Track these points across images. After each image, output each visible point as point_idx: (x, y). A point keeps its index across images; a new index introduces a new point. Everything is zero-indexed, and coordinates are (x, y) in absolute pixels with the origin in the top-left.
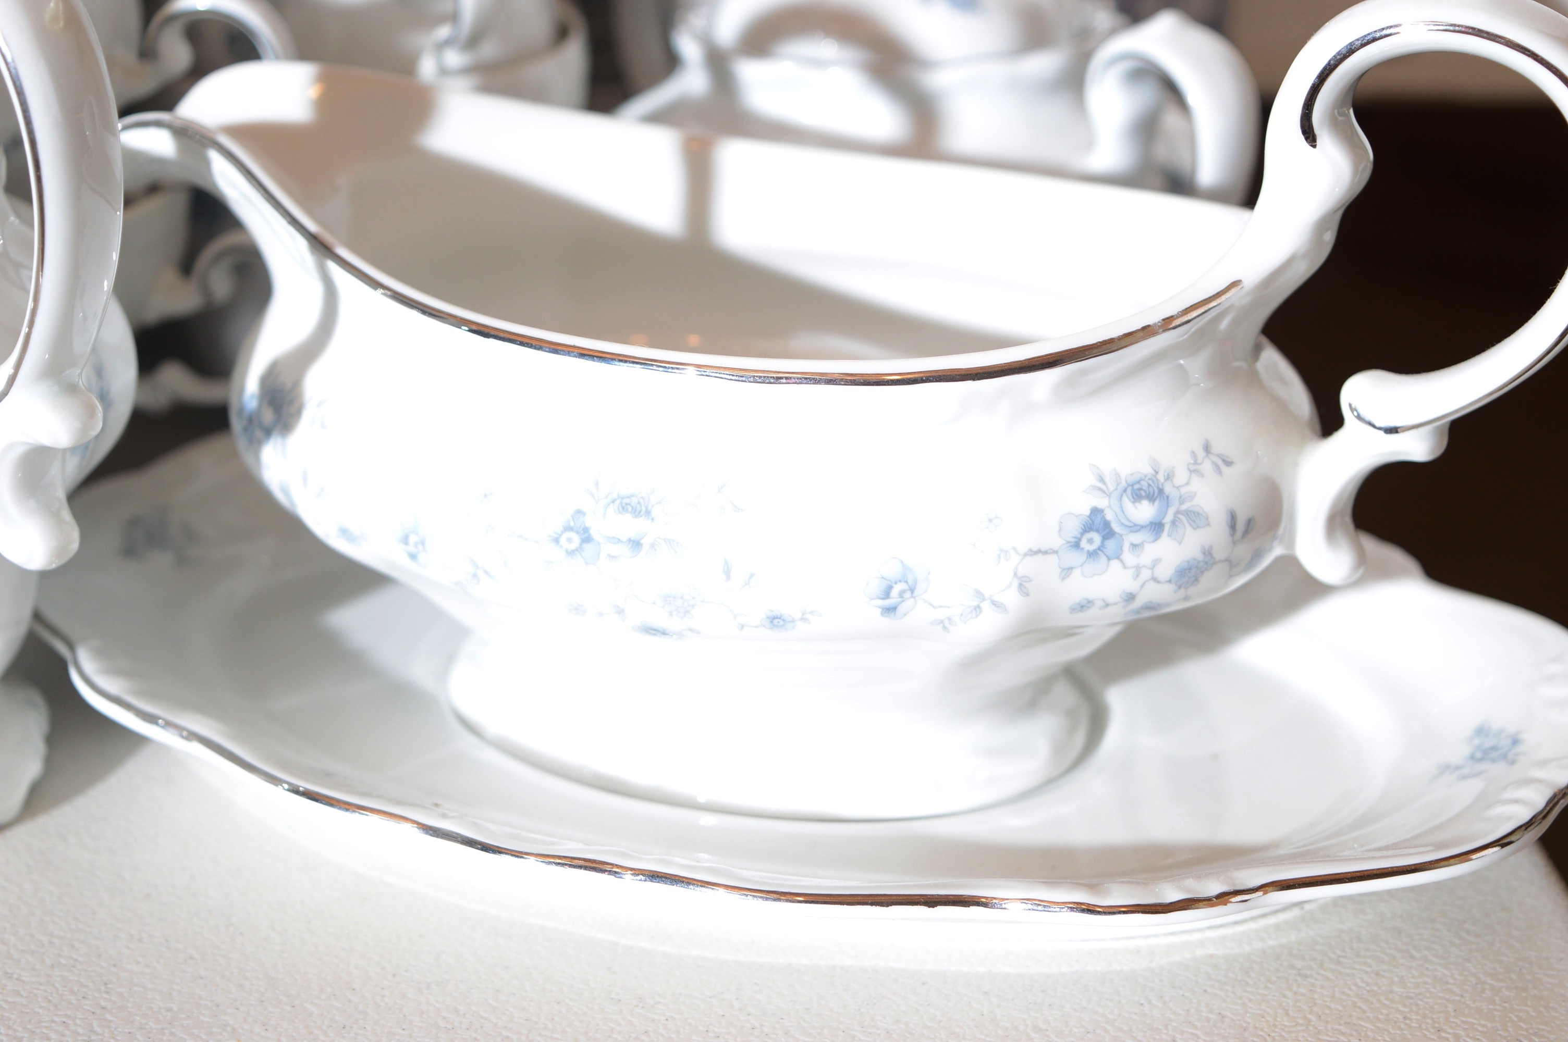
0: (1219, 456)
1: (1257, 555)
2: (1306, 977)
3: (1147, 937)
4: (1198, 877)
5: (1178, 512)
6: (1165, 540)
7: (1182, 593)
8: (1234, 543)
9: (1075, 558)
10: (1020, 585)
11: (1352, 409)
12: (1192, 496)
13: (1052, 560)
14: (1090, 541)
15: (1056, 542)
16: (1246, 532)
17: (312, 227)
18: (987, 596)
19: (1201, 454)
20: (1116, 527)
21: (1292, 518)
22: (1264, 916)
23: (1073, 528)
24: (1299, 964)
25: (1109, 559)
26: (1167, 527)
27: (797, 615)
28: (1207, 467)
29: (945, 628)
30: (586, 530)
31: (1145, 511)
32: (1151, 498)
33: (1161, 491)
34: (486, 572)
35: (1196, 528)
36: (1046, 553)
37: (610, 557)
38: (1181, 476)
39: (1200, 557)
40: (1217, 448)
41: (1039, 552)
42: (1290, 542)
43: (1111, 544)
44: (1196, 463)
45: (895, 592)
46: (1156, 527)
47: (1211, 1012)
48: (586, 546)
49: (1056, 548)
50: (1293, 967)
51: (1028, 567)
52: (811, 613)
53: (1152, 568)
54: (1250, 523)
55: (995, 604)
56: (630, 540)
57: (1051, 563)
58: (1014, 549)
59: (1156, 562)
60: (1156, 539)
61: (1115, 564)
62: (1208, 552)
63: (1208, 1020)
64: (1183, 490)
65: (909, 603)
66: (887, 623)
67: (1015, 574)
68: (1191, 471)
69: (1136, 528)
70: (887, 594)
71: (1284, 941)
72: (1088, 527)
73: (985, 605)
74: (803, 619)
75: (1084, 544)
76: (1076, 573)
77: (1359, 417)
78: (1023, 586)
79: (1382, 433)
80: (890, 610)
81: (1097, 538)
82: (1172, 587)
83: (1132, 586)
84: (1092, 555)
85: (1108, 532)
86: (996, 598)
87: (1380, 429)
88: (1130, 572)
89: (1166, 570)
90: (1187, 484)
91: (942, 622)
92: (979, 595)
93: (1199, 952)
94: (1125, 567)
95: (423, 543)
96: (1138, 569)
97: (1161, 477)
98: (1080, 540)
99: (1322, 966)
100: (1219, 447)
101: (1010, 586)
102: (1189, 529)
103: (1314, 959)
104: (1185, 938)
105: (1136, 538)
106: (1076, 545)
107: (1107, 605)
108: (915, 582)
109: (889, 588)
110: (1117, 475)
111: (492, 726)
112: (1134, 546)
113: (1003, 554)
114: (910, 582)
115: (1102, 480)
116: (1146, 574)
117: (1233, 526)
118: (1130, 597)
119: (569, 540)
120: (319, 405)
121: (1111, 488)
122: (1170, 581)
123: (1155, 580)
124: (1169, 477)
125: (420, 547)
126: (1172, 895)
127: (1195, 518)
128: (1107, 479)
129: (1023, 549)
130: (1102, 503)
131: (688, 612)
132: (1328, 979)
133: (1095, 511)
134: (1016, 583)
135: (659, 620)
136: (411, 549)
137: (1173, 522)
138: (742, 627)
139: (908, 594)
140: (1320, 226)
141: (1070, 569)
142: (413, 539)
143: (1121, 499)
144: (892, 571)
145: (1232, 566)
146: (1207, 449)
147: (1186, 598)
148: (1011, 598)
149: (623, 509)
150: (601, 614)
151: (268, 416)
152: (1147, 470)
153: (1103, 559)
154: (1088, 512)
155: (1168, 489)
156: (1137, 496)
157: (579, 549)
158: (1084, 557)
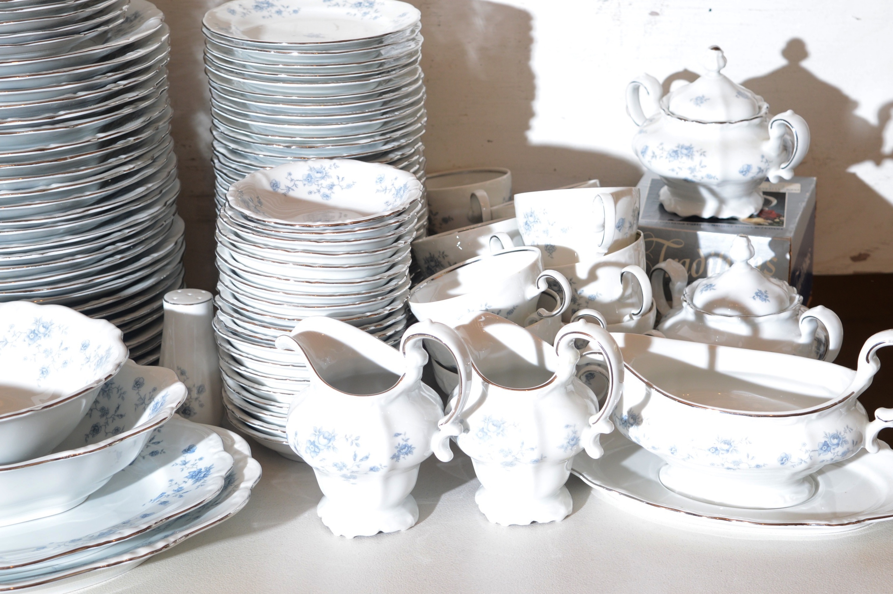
0: (850, 428)
1: (858, 449)
2: (872, 540)
3: (836, 533)
4: (851, 518)
5: (842, 441)
6: (840, 447)
7: (843, 458)
8: (854, 447)
9: (821, 452)
10: (810, 458)
11: (877, 416)
12: (845, 437)
13: (817, 452)
14: (825, 448)
15: (818, 448)
16: (856, 444)
17: (646, 381)
18: (803, 460)
19: (846, 428)
20: (830, 445)
21: (865, 440)
22: (865, 526)
23: (821, 445)
24: (870, 537)
25: (828, 452)
26: (840, 445)
27: (763, 465)
28: (848, 431)
29: (793, 467)
30: (717, 448)
31: (835, 441)
32: (837, 438)
33: (839, 437)
34: (692, 457)
35: (846, 444)
36: (815, 451)
37: (722, 453)
38: (843, 433)
39: (847, 450)
40: (849, 426)
41: (814, 451)
42: (864, 445)
43: (829, 448)
44: (845, 430)
45: (784, 460)
46: (838, 444)
47: (853, 547)
48: (716, 451)
49: (817, 449)
50: (869, 538)
51: (812, 454)
52: (766, 465)
53: (837, 453)
54: (857, 442)
55: (805, 462)
56: (726, 450)
57: (817, 453)
58: (809, 450)
59: (838, 452)
60: (838, 447)
61: (830, 453)
62: (848, 449)
63: (852, 549)
64: (843, 436)
65: (787, 462)
66: (782, 466)
67: (809, 456)
68: (845, 432)
69: (834, 445)
70: (782, 460)
71: (866, 533)
72: (824, 445)
73: (803, 462)
74: (764, 466)
75: (823, 449)
76: (822, 455)
77: (879, 418)
78: (811, 458)
79: (884, 422)
80: (782, 464)
81: (826, 447)
82: (841, 457)
83: (833, 457)
84: (825, 451)
85: (828, 446)
86: (805, 461)
87: (884, 421)
88: (833, 454)
89: (840, 453)
90: (844, 435)
91: (793, 466)
92: (802, 460)
93: (848, 535)
94: (831, 453)
95: (676, 450)
96: (834, 453)
97: (838, 434)
98: (822, 448)
99: (875, 537)
100: (850, 426)
101: (808, 458)
102: (845, 445)
103: (873, 536)
104: (844, 532)
105: (834, 447)
106: (822, 449)
107: (827, 461)
108: (788, 457)
109: (783, 459)
110: (829, 434)
111: (677, 489)
112: (833, 449)
113: (807, 451)
114: (787, 457)
115: (826, 435)
116: (836, 454)
117: (853, 443)
118: (832, 459)
119: (713, 450)
120: (647, 419)
121: (828, 436)
122: (840, 456)
123: (838, 455)
124: (840, 434)
125: (675, 451)
126: (846, 522)
127: (846, 442)
128: (828, 435)
129: (811, 450)
130: (827, 440)
131: (738, 465)
132: (876, 540)
133: (825, 442)
134: (809, 457)
135: (731, 466)
136: (673, 451)
137: (841, 443)
138: (750, 468)
139: (786, 460)
140: (870, 379)
141: (820, 454)
142: (673, 450)
143: (830, 439)
144: (783, 455)
145: (853, 451)
146: (847, 427)
147: (843, 459)
148: (808, 461)
149: (725, 443)
150: (718, 465)
151: (632, 421)
152: (835, 432)
153: (827, 451)
154: (824, 442)
155: (840, 436)
156: (834, 438)
157: (715, 452)
158: (823, 451)
